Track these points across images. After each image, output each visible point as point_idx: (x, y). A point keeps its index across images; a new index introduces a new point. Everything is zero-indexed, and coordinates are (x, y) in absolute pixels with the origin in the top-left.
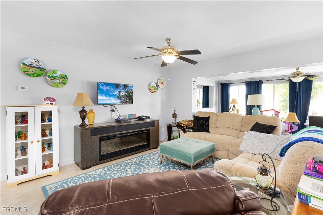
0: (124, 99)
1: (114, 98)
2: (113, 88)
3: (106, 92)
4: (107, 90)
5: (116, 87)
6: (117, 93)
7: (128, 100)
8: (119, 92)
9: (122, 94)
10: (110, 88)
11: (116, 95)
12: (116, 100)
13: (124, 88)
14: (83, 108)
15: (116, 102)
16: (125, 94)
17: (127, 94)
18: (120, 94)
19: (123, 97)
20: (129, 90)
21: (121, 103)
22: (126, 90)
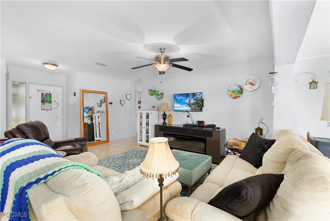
0: (194, 106)
1: (186, 105)
2: (185, 98)
3: (180, 101)
4: (181, 99)
5: (187, 96)
6: (187, 101)
7: (197, 107)
8: (189, 100)
9: (191, 102)
10: (182, 97)
11: (187, 103)
12: (187, 107)
13: (193, 97)
14: (165, 112)
15: (187, 109)
16: (194, 101)
17: (195, 101)
18: (190, 102)
19: (193, 105)
20: (198, 98)
21: (191, 110)
22: (195, 98)
